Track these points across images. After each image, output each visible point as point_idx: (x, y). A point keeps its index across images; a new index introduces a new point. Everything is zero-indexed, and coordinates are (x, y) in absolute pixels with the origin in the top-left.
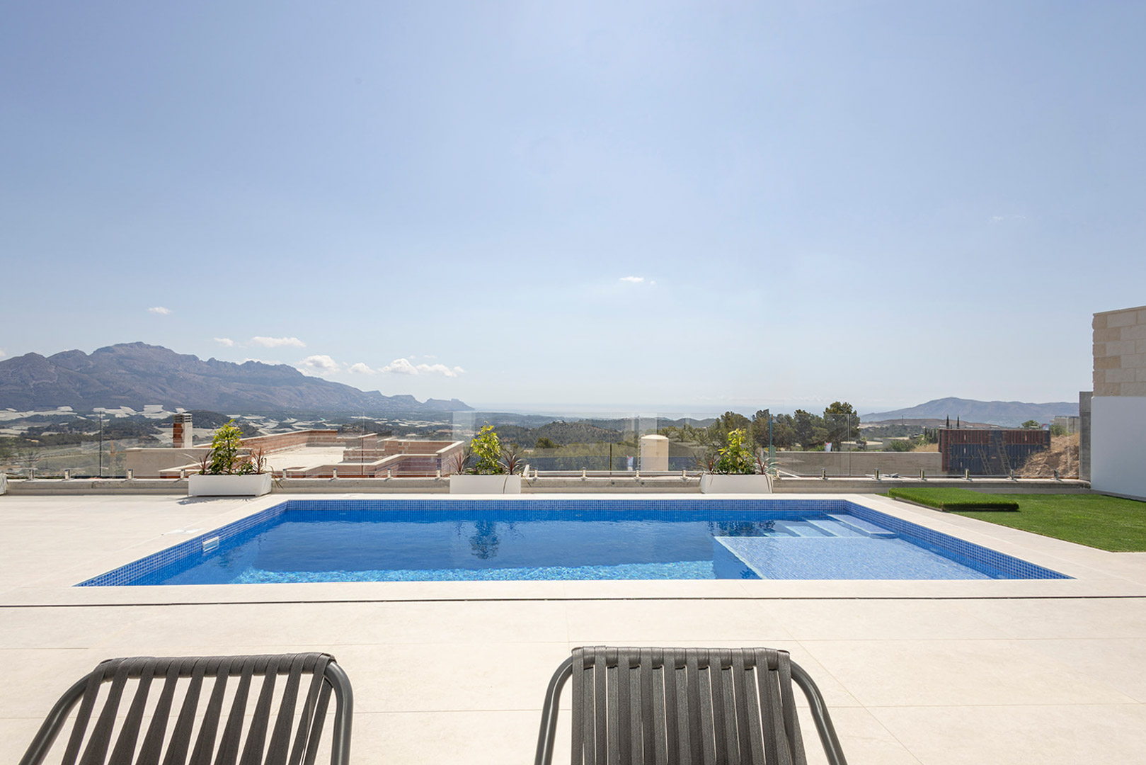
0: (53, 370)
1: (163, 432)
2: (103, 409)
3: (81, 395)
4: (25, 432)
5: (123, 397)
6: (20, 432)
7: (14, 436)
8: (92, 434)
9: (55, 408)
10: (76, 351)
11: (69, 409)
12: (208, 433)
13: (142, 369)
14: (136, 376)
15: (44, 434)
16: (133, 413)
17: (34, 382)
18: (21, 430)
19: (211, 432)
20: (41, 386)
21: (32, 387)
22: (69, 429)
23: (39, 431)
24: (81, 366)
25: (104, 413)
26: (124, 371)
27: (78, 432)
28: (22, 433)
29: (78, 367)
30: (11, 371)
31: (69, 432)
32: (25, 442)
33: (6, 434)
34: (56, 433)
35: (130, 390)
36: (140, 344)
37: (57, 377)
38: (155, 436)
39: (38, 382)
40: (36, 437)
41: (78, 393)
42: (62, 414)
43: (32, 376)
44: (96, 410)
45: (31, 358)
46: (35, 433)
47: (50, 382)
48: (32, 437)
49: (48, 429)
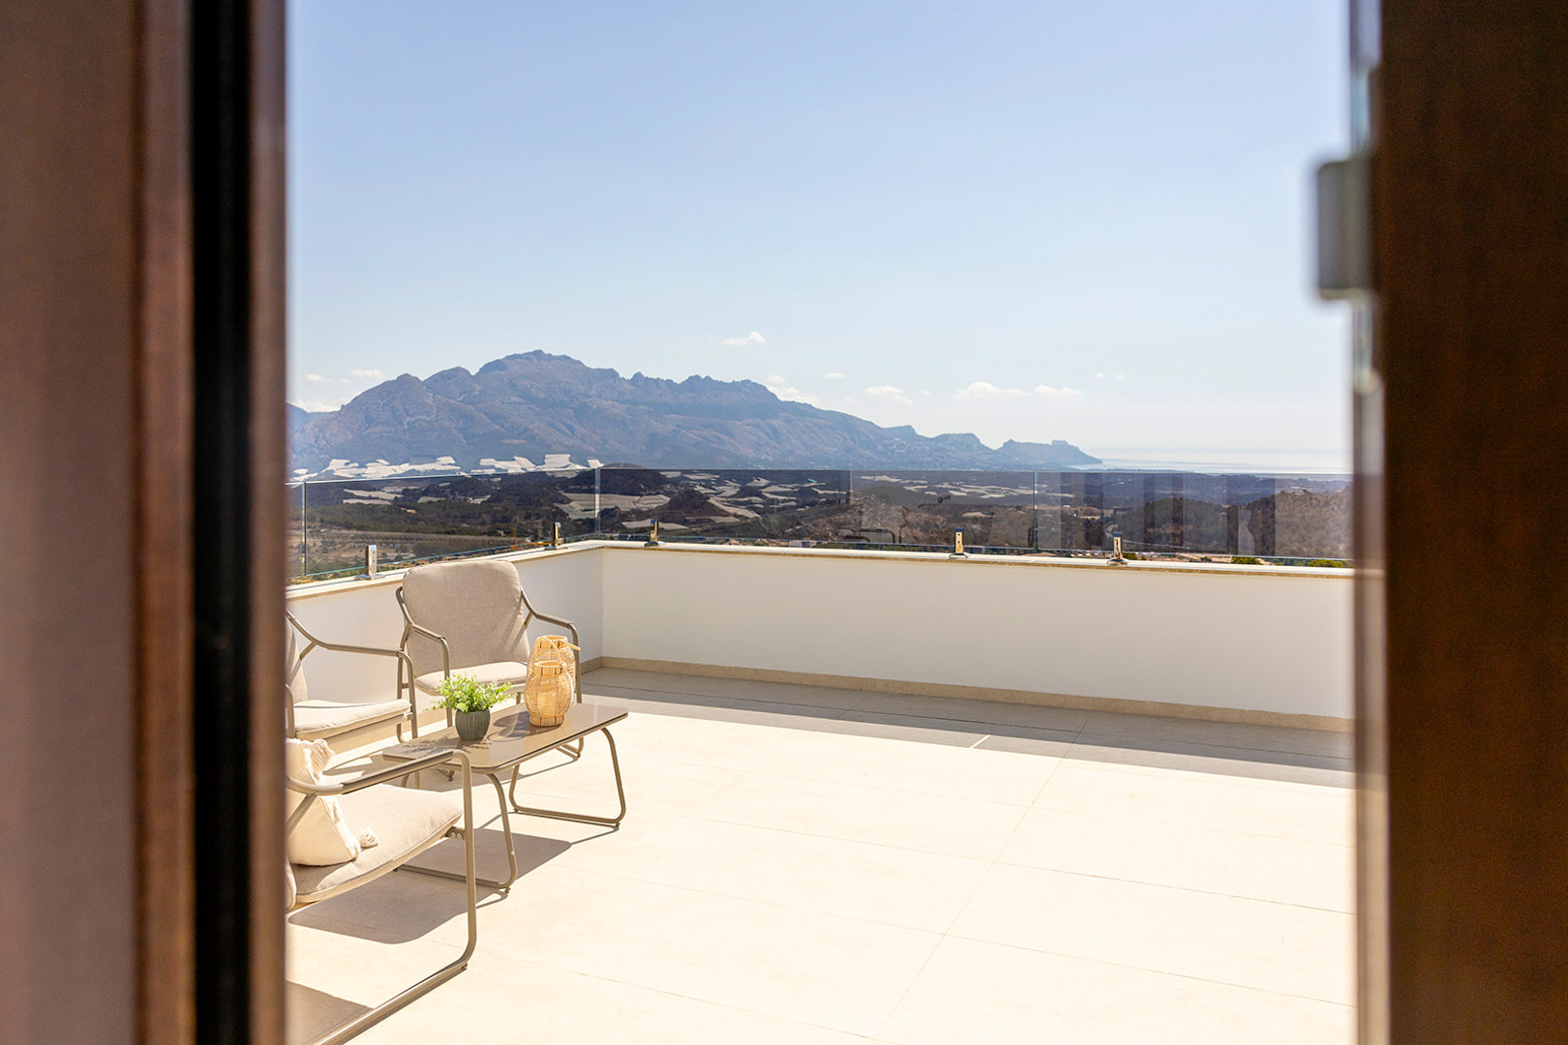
0: (429, 401)
1: (570, 501)
2: (491, 461)
3: (465, 438)
4: (399, 496)
5: (518, 441)
6: (392, 497)
7: (387, 503)
8: (478, 501)
9: (433, 459)
10: (458, 369)
11: (451, 460)
12: (634, 502)
13: (542, 395)
14: (533, 406)
15: (423, 500)
16: (531, 468)
17: (408, 419)
18: (394, 493)
19: (638, 502)
20: (417, 424)
21: (406, 427)
22: (452, 493)
23: (416, 494)
24: (464, 392)
25: (493, 467)
26: (517, 399)
27: (462, 498)
28: (396, 498)
29: (460, 394)
30: (382, 403)
31: (452, 497)
32: (400, 511)
33: (377, 498)
34: (436, 499)
35: (527, 430)
36: (538, 354)
37: (435, 411)
38: (561, 506)
39: (413, 419)
40: (413, 504)
41: (461, 436)
42: (443, 468)
43: (406, 411)
44: (484, 462)
45: (405, 380)
46: (411, 498)
47: (428, 419)
48: (408, 503)
49: (425, 493)
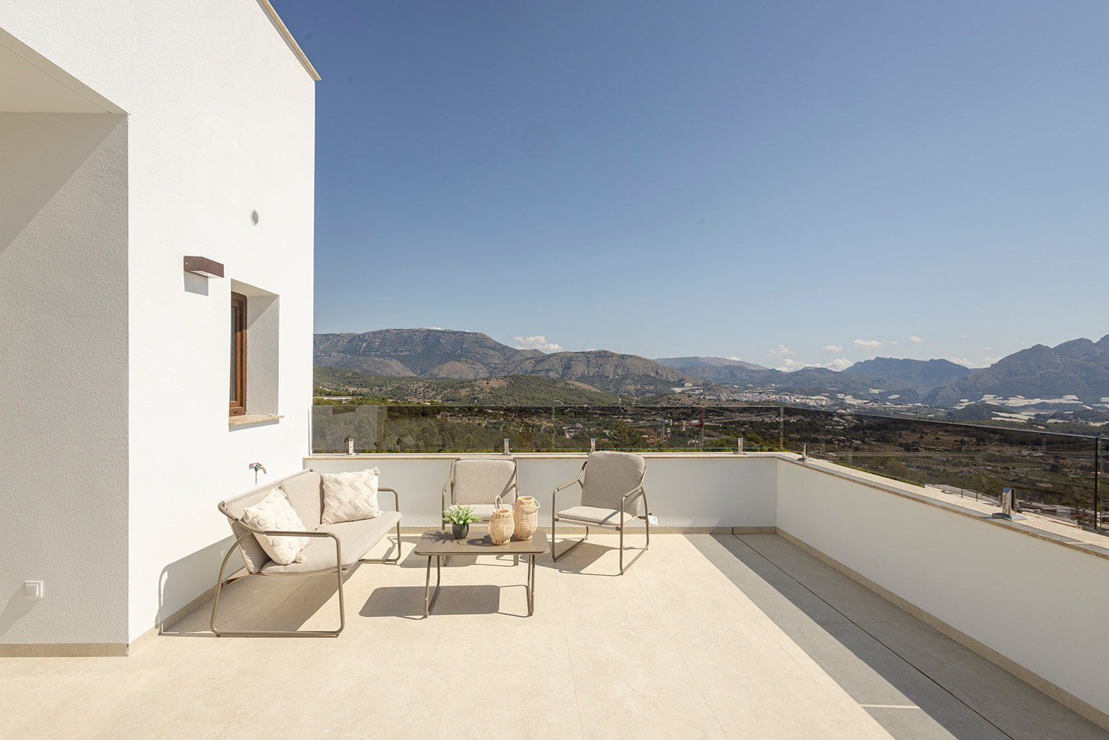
0: (1058, 360)
3: (1087, 384)
4: (1032, 418)
6: (1027, 418)
7: (1023, 421)
8: (1098, 425)
9: (1061, 396)
10: (1081, 340)
11: (1075, 397)
15: (1050, 421)
17: (1040, 372)
18: (1029, 416)
20: (1047, 375)
21: (1039, 376)
22: (1075, 418)
23: (1046, 418)
24: (1087, 354)
27: (1084, 422)
28: (1030, 419)
29: (1084, 355)
30: (1020, 363)
31: (1075, 421)
32: (1032, 427)
33: (1016, 418)
34: (1061, 422)
37: (1062, 366)
39: (1044, 372)
40: (1043, 424)
41: (1084, 382)
42: (1068, 402)
43: (1039, 367)
44: (1104, 399)
45: (1038, 349)
46: (1041, 419)
47: (1056, 371)
48: (1039, 423)
49: (1053, 417)
